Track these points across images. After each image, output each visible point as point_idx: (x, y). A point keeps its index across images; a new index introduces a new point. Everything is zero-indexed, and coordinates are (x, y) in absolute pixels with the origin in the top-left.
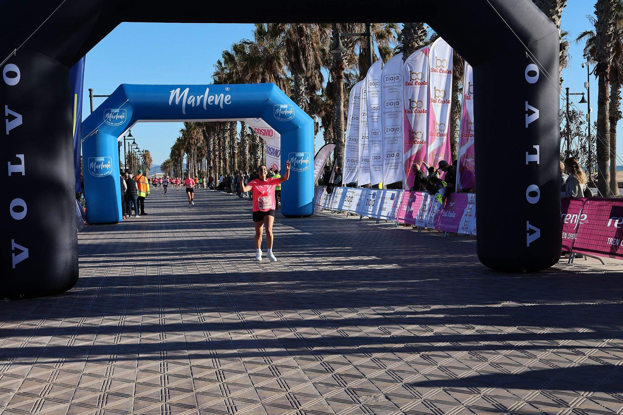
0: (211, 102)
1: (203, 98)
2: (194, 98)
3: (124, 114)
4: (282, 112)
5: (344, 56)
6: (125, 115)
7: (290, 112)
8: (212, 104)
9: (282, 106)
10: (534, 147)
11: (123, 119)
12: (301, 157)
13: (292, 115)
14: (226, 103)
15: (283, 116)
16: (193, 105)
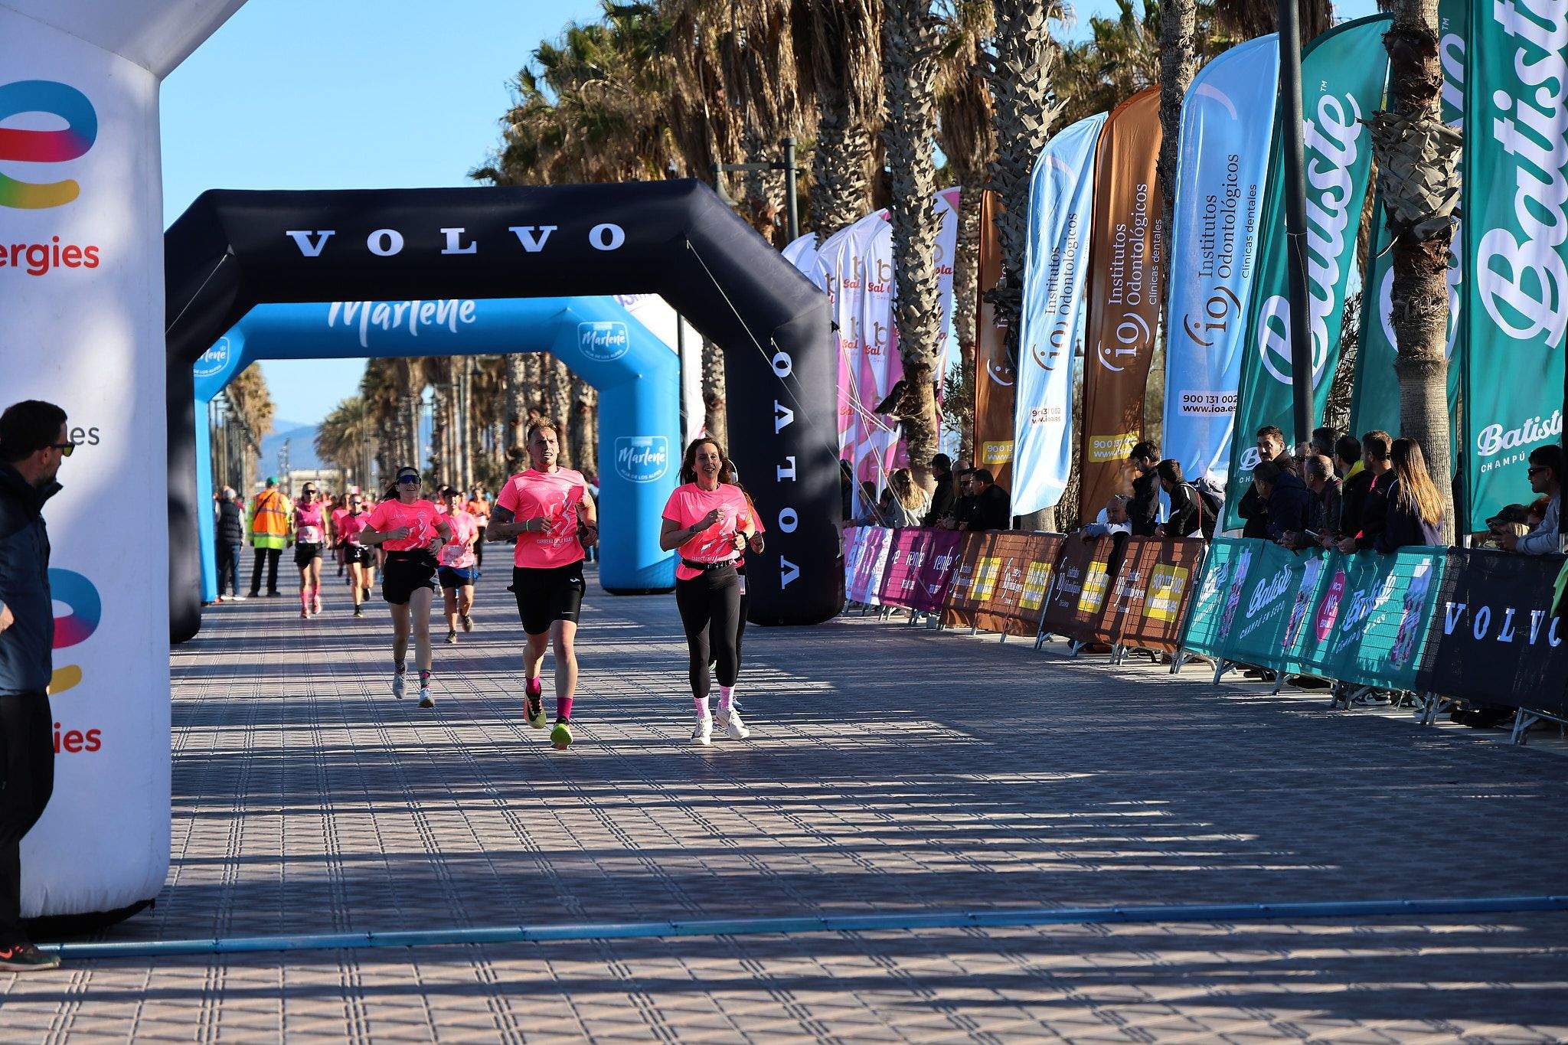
0: (428, 319)
1: (409, 309)
2: (388, 309)
3: (223, 348)
4: (598, 341)
5: (772, 188)
6: (226, 351)
7: (618, 340)
8: (429, 323)
9: (599, 326)
10: (788, 458)
11: (223, 362)
12: (645, 448)
13: (623, 345)
14: (463, 319)
15: (601, 349)
16: (385, 327)
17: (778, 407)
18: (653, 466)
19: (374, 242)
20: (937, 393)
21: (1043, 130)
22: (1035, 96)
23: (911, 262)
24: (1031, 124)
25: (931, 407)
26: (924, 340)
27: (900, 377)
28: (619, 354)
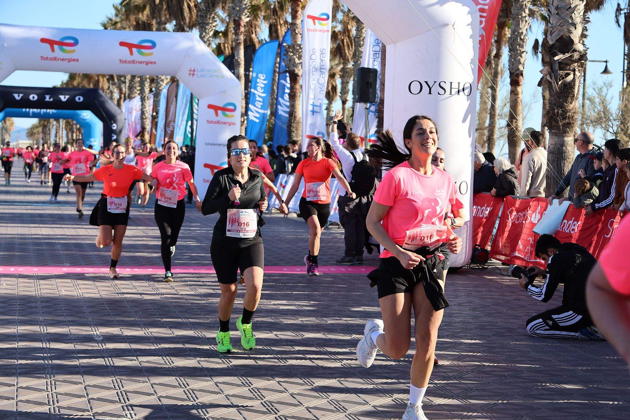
17: (113, 135)
18: (94, 145)
19: (31, 97)
20: (148, 133)
21: (164, 84)
22: (163, 78)
23: (144, 107)
24: (161, 83)
25: (147, 137)
26: (146, 123)
27: (141, 130)
28: (87, 121)
